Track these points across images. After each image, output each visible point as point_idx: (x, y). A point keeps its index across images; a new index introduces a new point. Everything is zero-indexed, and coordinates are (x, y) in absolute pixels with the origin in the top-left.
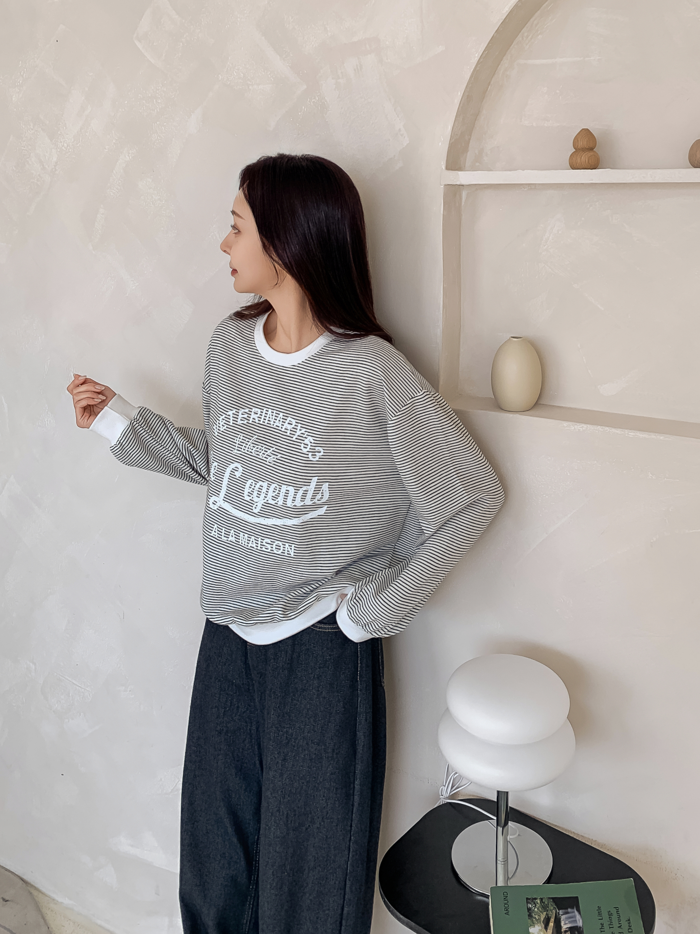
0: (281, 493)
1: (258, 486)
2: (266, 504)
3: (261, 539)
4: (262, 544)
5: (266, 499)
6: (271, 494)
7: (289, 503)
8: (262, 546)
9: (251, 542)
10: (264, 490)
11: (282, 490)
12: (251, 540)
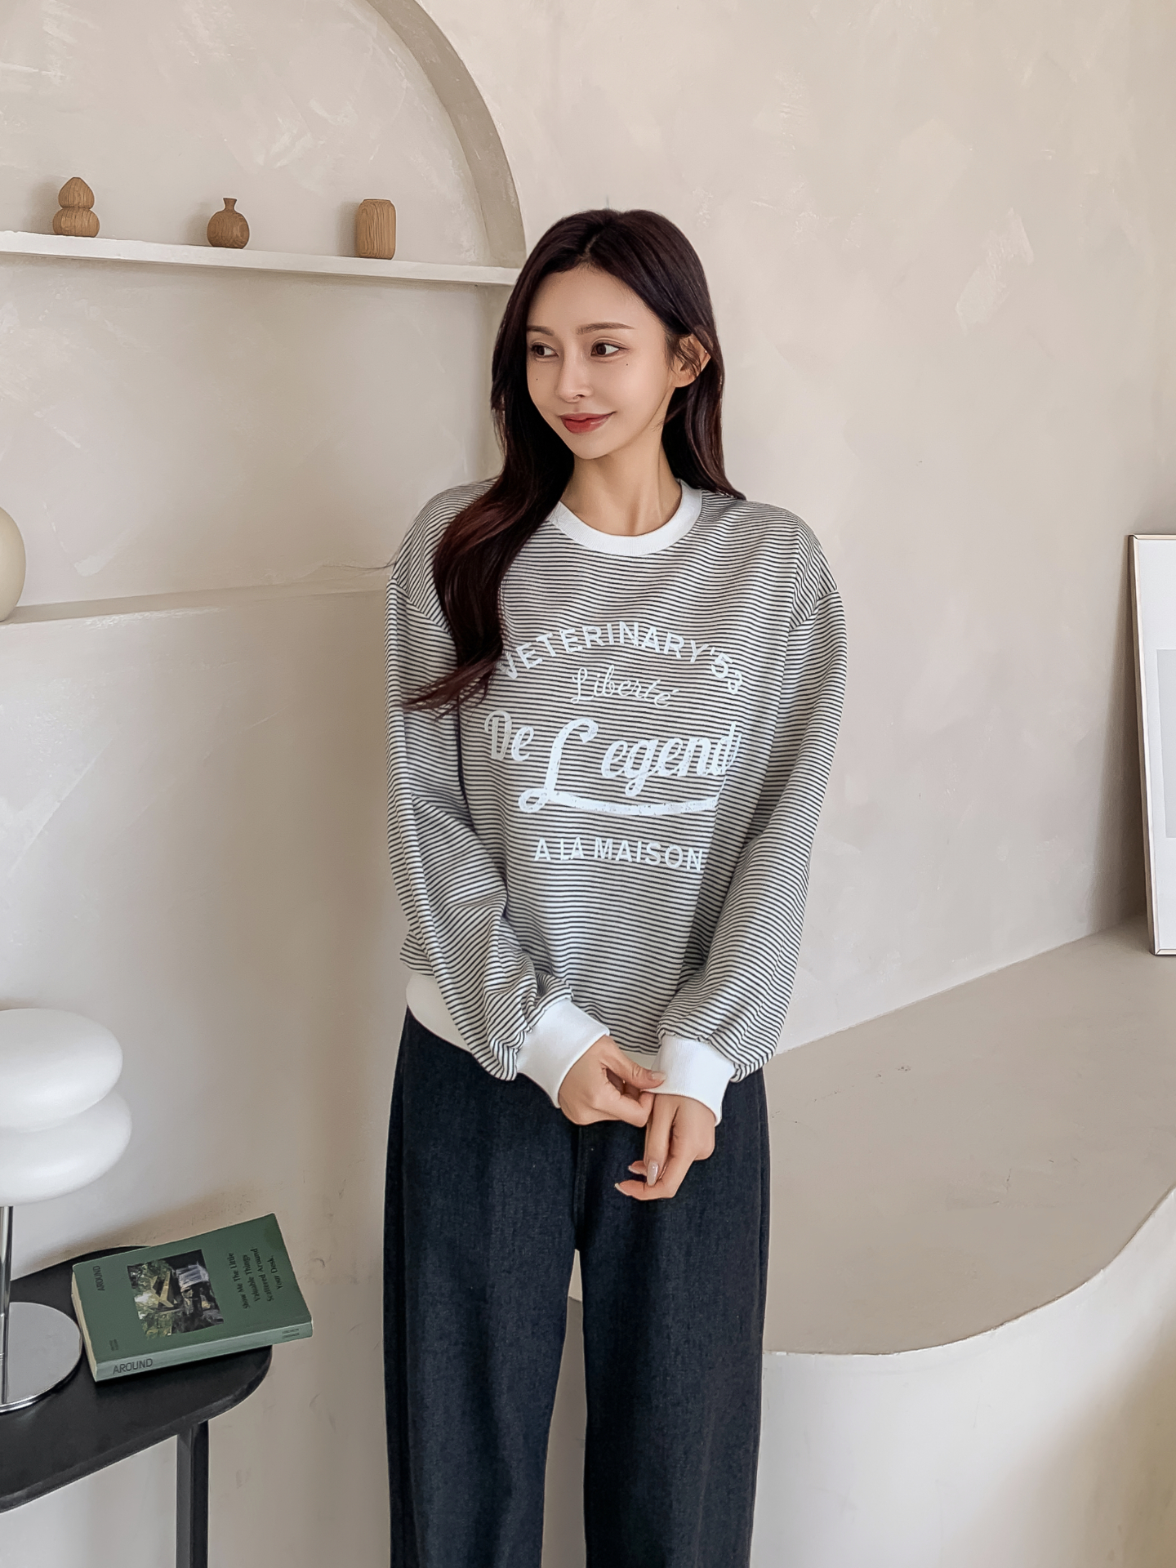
2: (654, 779)
3: (643, 843)
4: (644, 851)
8: (644, 856)
9: (621, 851)
10: (649, 754)
12: (622, 847)
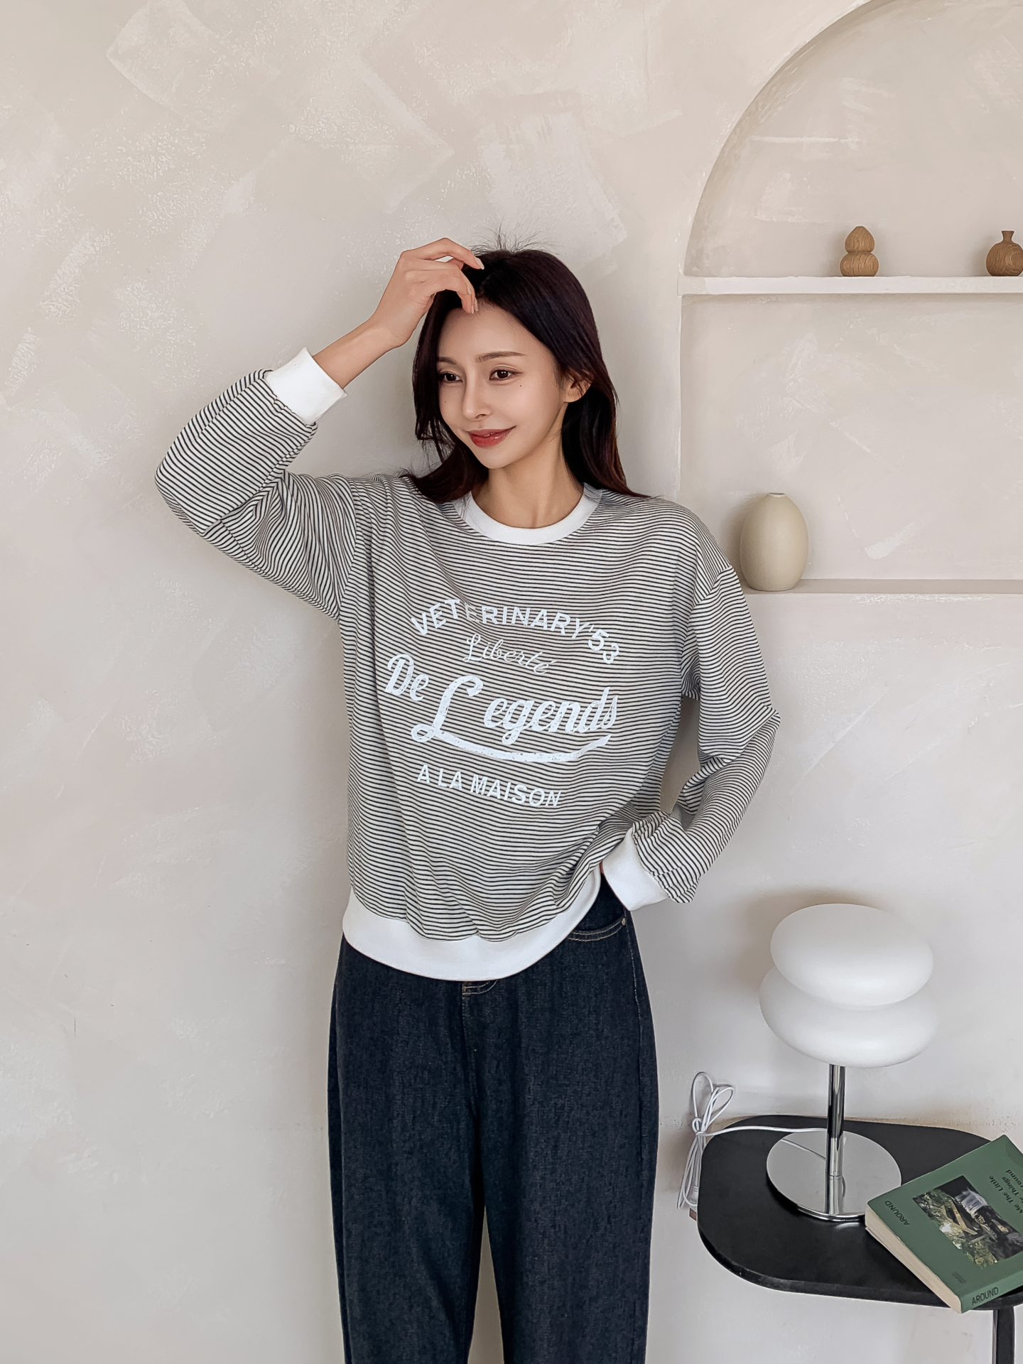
0: (558, 714)
1: (514, 706)
2: (527, 733)
5: (529, 725)
6: (538, 715)
7: (569, 728)
9: (492, 789)
11: (560, 710)
